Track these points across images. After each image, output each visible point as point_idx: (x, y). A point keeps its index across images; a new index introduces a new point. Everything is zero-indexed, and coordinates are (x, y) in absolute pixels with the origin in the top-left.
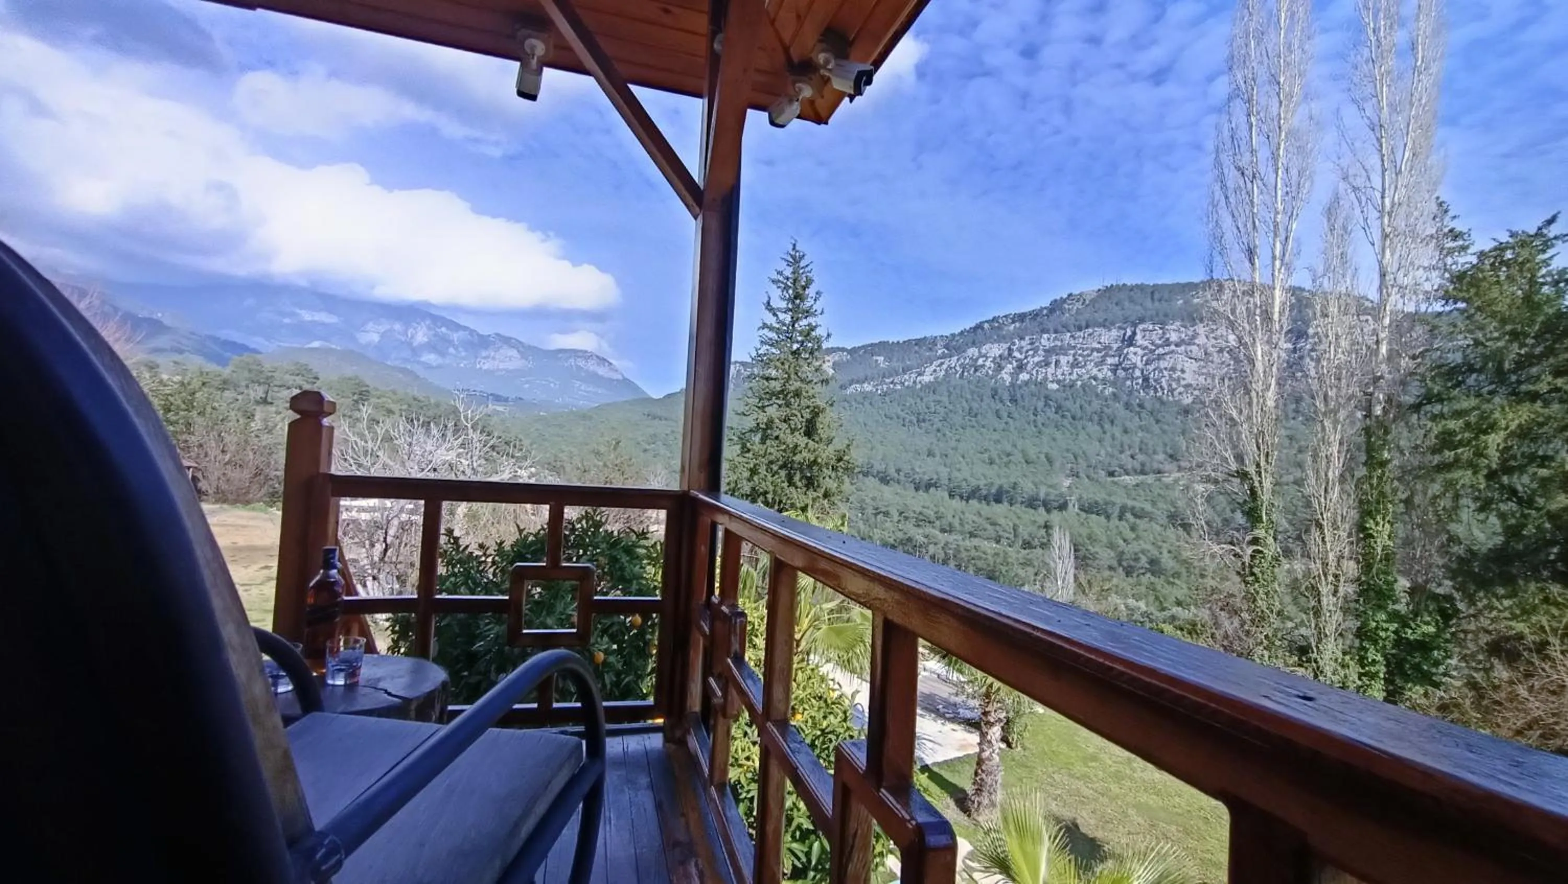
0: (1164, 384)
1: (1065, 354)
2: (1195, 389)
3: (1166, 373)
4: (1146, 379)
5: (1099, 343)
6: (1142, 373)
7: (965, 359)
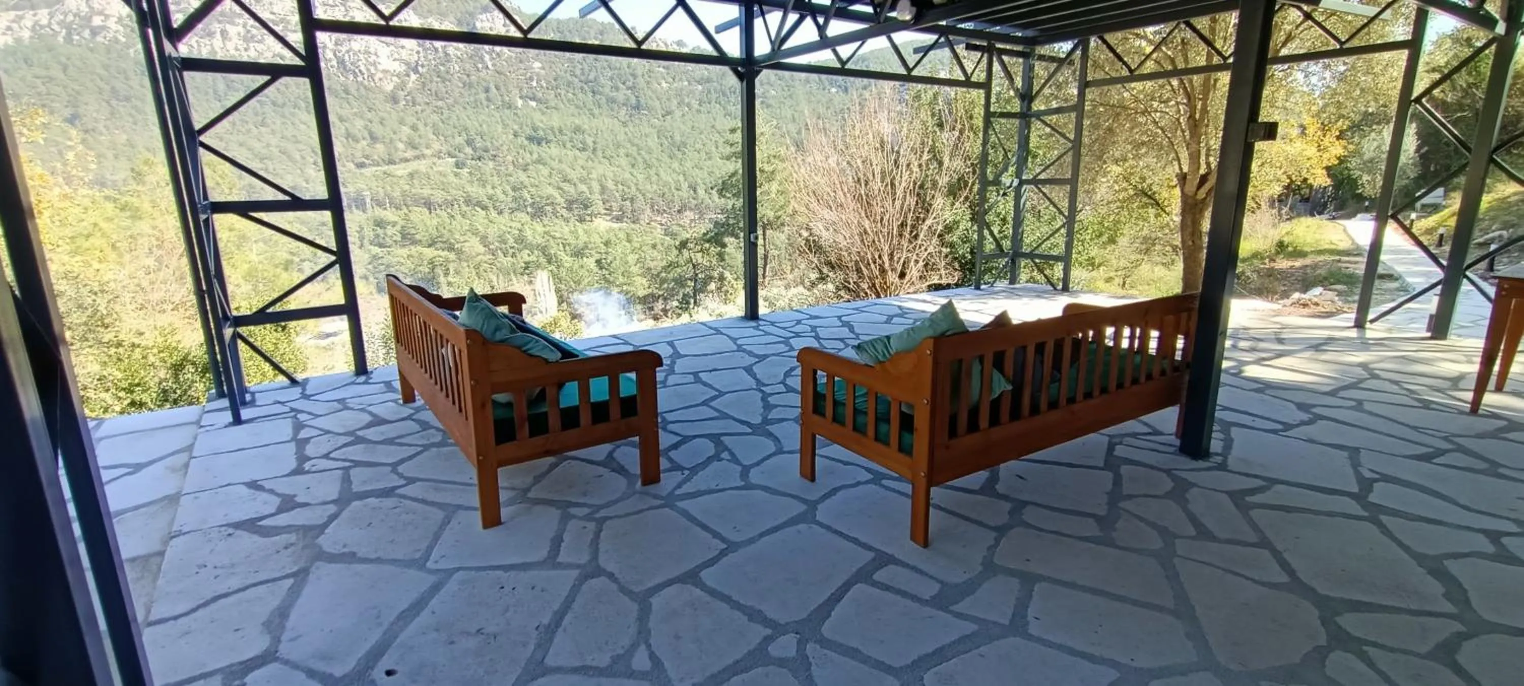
0: (363, 68)
1: (233, 23)
2: (393, 75)
3: (361, 56)
4: (341, 62)
5: (272, 13)
6: (335, 55)
7: (66, 14)
